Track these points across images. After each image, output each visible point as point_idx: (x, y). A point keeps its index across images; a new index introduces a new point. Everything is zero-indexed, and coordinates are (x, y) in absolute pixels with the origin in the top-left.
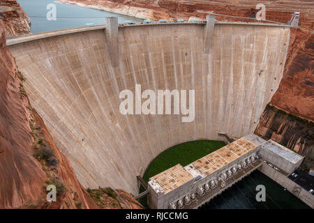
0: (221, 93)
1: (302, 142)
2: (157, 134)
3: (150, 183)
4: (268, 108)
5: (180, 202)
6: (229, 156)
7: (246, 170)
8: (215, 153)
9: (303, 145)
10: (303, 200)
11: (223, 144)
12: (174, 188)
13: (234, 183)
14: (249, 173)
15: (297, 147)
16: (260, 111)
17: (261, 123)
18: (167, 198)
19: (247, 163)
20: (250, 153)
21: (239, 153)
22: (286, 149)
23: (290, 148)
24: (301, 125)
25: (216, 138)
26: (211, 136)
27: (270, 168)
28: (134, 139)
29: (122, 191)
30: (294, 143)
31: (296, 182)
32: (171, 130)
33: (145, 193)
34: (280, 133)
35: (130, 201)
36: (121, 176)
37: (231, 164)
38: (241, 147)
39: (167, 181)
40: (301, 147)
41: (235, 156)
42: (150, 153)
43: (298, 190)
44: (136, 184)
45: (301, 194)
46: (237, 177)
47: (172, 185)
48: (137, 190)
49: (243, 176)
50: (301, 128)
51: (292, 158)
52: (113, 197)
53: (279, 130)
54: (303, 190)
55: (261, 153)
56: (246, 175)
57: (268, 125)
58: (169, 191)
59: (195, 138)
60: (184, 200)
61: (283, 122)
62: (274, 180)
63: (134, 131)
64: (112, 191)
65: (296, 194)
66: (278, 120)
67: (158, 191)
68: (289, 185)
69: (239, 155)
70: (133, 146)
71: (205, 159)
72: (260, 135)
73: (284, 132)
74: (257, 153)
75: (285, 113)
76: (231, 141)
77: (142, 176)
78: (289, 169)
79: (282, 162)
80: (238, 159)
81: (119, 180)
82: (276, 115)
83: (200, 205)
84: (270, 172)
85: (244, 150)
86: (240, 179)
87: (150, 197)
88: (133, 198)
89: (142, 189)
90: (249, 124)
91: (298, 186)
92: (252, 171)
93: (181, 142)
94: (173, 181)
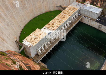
2: (21, 14)
3: (23, 43)
5: (43, 48)
6: (64, 17)
7: (74, 23)
8: (56, 18)
9: (102, 2)
10: (103, 31)
11: (60, 11)
12: (37, 42)
14: (76, 24)
15: (99, 4)
18: (35, 48)
19: (74, 19)
20: (75, 13)
21: (69, 14)
22: (94, 6)
23: (95, 6)
25: (56, 9)
26: (52, 8)
27: (86, 19)
28: (7, 20)
29: (9, 51)
30: (97, 2)
31: (99, 23)
32: (29, 10)
33: (22, 48)
35: (15, 55)
36: (6, 43)
37: (66, 21)
38: (70, 11)
39: (33, 39)
41: (68, 17)
42: (19, 26)
43: (101, 26)
44: (16, 45)
45: (102, 28)
46: (70, 28)
47: (36, 41)
48: (17, 48)
49: (73, 27)
51: (97, 11)
52: (5, 55)
54: (103, 26)
55: (81, 12)
56: (74, 25)
58: (35, 44)
59: (44, 12)
60: (44, 46)
62: (89, 24)
63: (6, 15)
64: (3, 52)
65: (100, 29)
67: (29, 46)
68: (96, 25)
69: (70, 15)
70: (8, 25)
71: (51, 22)
72: (79, 2)
74: (79, 12)
76: (64, 8)
77: (18, 40)
78: (96, 17)
79: (92, 14)
80: (69, 18)
81: (6, 46)
83: (53, 47)
84: (86, 21)
85: (72, 12)
86: (72, 28)
87: (26, 50)
88: (16, 53)
89: (20, 47)
91: (100, 25)
92: (77, 22)
93: (36, 16)
94: (36, 38)
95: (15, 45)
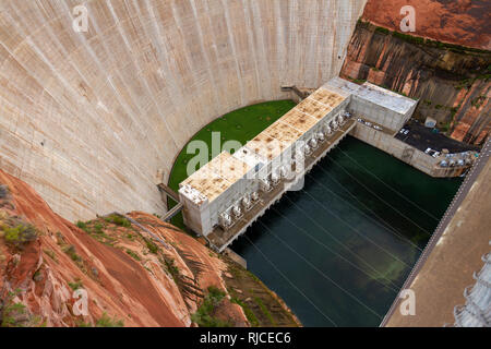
0: (278, 11)
1: (414, 78)
2: (178, 108)
3: (181, 191)
4: (360, 26)
5: (236, 208)
6: (302, 121)
7: (331, 139)
8: (281, 121)
9: (417, 82)
10: (417, 166)
11: (292, 104)
12: (222, 191)
13: (315, 162)
14: (337, 142)
15: (407, 88)
16: (347, 34)
17: (349, 56)
18: (215, 207)
19: (332, 127)
20: (337, 110)
21: (318, 113)
22: (391, 93)
23: (397, 91)
24: (413, 48)
25: (280, 95)
26: (270, 94)
27: (368, 129)
28: (136, 123)
29: (138, 214)
30: (402, 81)
31: (406, 142)
32: (200, 96)
33: (176, 208)
34: (380, 69)
35: (155, 225)
36: (130, 190)
37: (309, 133)
38: (320, 103)
39: (210, 183)
40: (413, 86)
41: (313, 120)
42: (171, 142)
43: (410, 152)
45: (415, 157)
46: (318, 152)
47: (218, 186)
48: (163, 206)
49: (328, 150)
50: (413, 54)
51: (400, 105)
52: (126, 226)
53: (379, 63)
54: (417, 151)
55: (353, 107)
56: (332, 146)
57: (361, 58)
58: (216, 196)
59: (244, 103)
60: (242, 204)
61: (385, 47)
62: (375, 145)
63: (135, 110)
64: (122, 216)
65: (408, 161)
66: (377, 45)
67: (197, 201)
68: (397, 148)
69: (319, 117)
70: (139, 137)
71: (265, 134)
72: (349, 78)
73: (387, 65)
74: (347, 108)
75: (387, 32)
76: (304, 96)
77: (166, 183)
78: (396, 125)
79: (385, 116)
80: (318, 125)
81: (129, 198)
82: (373, 38)
83: (268, 206)
84: (368, 136)
85: (326, 108)
86: (324, 154)
87: (187, 213)
88: (158, 220)
89: (170, 203)
90: (330, 63)
91: (409, 147)
92: (341, 138)
93: (221, 113)
94: (219, 180)
95: (158, 198)
